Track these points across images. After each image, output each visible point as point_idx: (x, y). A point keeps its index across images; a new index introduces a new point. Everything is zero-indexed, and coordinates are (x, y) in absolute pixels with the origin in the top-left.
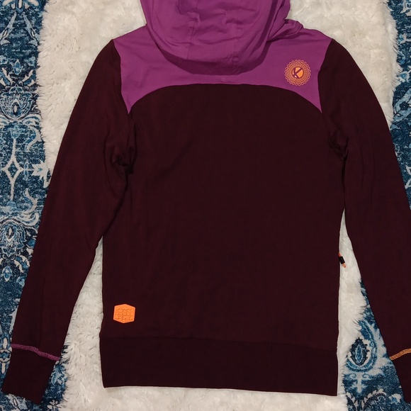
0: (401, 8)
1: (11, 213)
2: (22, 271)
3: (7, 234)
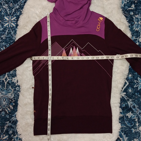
0: (133, 28)
1: (5, 94)
2: (8, 113)
3: (4, 101)
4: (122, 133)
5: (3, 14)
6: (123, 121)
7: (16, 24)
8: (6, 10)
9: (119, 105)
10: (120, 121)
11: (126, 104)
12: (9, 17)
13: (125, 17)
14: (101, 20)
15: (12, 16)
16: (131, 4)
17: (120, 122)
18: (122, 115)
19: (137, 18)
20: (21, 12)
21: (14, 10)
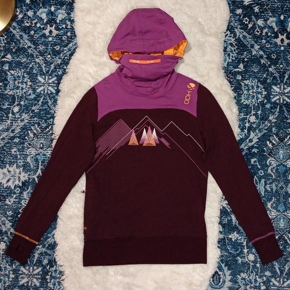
0: (241, 100)
4: (221, 264)
5: (34, 71)
6: (224, 245)
7: (56, 88)
8: (40, 66)
9: (218, 220)
10: (219, 245)
11: (229, 218)
12: (45, 78)
13: (229, 84)
14: (192, 88)
15: (50, 75)
16: (239, 63)
17: (218, 247)
18: (222, 236)
19: (247, 85)
20: (65, 70)
21: (53, 66)
